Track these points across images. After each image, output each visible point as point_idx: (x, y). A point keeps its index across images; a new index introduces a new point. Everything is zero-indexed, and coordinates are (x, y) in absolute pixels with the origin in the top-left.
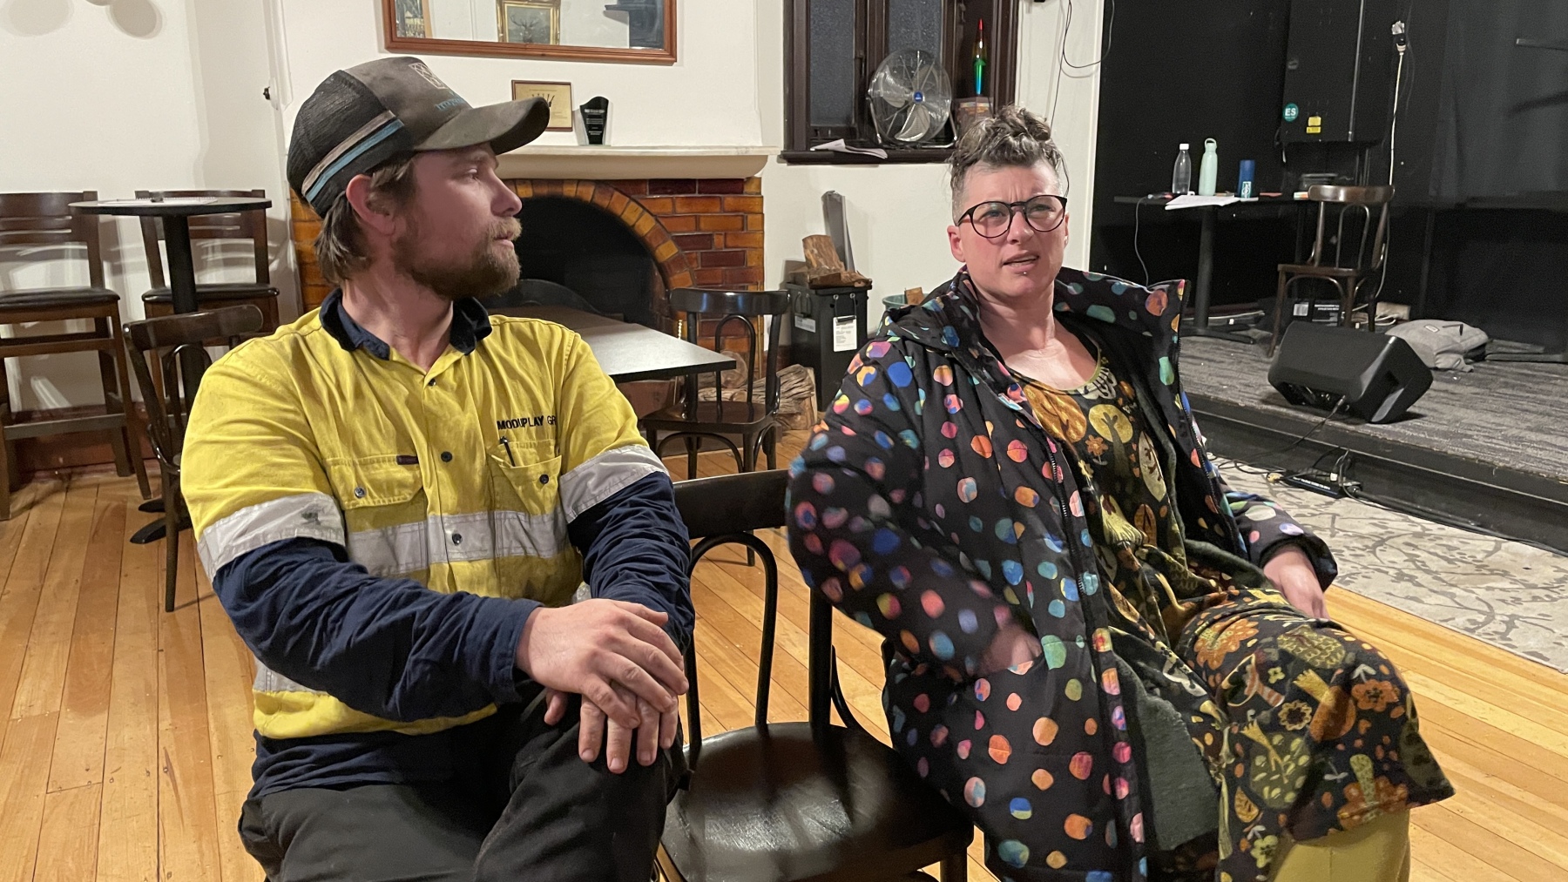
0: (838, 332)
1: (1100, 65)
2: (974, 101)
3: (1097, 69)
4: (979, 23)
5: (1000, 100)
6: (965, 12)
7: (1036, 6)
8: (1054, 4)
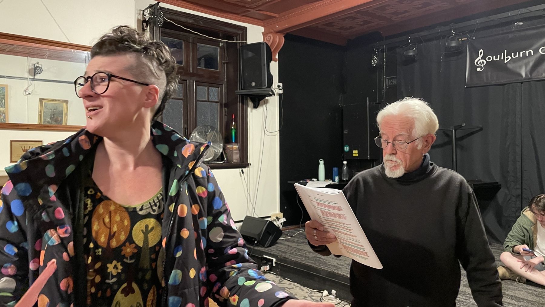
1: (279, 131)
2: (232, 145)
3: (278, 133)
4: (233, 116)
5: (242, 145)
6: (227, 111)
7: (254, 110)
8: (261, 109)
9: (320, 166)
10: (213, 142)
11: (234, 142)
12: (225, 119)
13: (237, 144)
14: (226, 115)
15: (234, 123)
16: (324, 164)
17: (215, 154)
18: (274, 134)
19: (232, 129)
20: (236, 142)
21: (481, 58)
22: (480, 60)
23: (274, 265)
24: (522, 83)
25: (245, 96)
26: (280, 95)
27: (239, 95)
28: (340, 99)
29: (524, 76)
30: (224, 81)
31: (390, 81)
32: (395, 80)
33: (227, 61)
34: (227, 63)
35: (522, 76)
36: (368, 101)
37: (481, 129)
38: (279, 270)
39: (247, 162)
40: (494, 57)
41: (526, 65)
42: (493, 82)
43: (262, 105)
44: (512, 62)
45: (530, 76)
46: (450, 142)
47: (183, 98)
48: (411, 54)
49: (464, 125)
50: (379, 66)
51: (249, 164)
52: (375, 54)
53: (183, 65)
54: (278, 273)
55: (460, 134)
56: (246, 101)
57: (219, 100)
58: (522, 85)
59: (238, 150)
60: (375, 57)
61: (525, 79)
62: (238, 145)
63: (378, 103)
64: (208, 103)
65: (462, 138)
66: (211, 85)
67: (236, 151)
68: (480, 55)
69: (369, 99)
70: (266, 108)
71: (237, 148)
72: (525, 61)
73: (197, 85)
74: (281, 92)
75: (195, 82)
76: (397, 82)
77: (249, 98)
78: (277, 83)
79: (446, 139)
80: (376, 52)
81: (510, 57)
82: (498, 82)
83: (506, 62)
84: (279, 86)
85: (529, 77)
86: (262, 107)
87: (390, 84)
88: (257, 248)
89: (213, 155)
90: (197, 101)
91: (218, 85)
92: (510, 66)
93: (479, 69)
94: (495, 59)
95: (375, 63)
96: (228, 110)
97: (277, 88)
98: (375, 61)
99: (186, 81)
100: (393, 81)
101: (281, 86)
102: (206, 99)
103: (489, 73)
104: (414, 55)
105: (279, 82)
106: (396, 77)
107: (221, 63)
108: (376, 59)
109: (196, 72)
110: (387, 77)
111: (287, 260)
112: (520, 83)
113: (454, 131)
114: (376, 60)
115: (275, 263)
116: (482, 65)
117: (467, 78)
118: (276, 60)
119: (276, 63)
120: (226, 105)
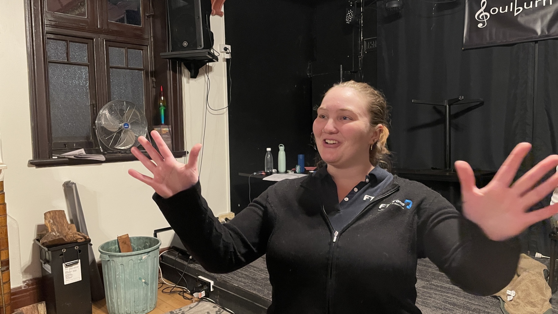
0: (66, 272)
1: (228, 107)
2: (160, 127)
3: (226, 110)
4: (161, 87)
5: (175, 126)
6: (155, 82)
7: (192, 80)
8: (201, 80)
9: (280, 152)
10: (132, 124)
11: (163, 123)
12: (153, 92)
13: (167, 126)
14: (154, 87)
15: (162, 98)
16: (285, 150)
17: (135, 141)
18: (221, 112)
19: (160, 106)
20: (167, 123)
21: (484, 10)
22: (482, 12)
23: (212, 290)
24: (536, 42)
25: (177, 62)
26: (227, 60)
27: (169, 59)
28: (309, 67)
29: (539, 32)
30: (150, 41)
31: (369, 43)
32: (375, 42)
33: (153, 14)
34: (153, 16)
35: (537, 34)
36: (341, 70)
37: (482, 104)
38: (218, 296)
39: (184, 150)
40: (501, 8)
41: (543, 18)
42: (498, 42)
43: (203, 74)
44: (524, 15)
45: (547, 33)
46: (442, 121)
47: (89, 64)
48: (395, 6)
49: (462, 98)
50: (355, 24)
51: (185, 152)
52: (350, 8)
53: (86, 17)
54: (218, 300)
55: (456, 109)
56: (180, 68)
57: (143, 67)
58: (537, 45)
59: (169, 133)
60: (350, 11)
61: (540, 37)
62: (169, 128)
63: (354, 72)
64: (128, 70)
65: (456, 115)
66: (129, 46)
67: (167, 136)
68: (483, 7)
69: (342, 66)
70: (208, 76)
71: (168, 131)
72: (542, 12)
73: (109, 46)
74: (228, 56)
75: (105, 41)
76: (377, 45)
77: (182, 64)
78: (223, 44)
79: (437, 117)
80: (351, 5)
81: (521, 8)
82: (505, 42)
83: (516, 14)
84: (226, 49)
85: (545, 33)
86: (203, 76)
87: (368, 47)
88: (192, 265)
89: (134, 142)
90: (109, 67)
91: (140, 46)
92: (521, 20)
93: (480, 25)
94: (502, 11)
95: (349, 19)
96: (156, 79)
97: (224, 51)
98: (349, 17)
99: (92, 40)
100: (372, 43)
101: (228, 49)
102: (124, 66)
103: (494, 31)
104: (399, 7)
105: (226, 44)
106: (377, 38)
107: (144, 17)
108: (351, 13)
109: (106, 28)
110: (364, 39)
111: (228, 284)
112: (534, 43)
113: (447, 106)
114: (351, 16)
115: (213, 287)
116: (485, 20)
117: (465, 37)
118: (220, 13)
119: (222, 18)
120: (154, 74)
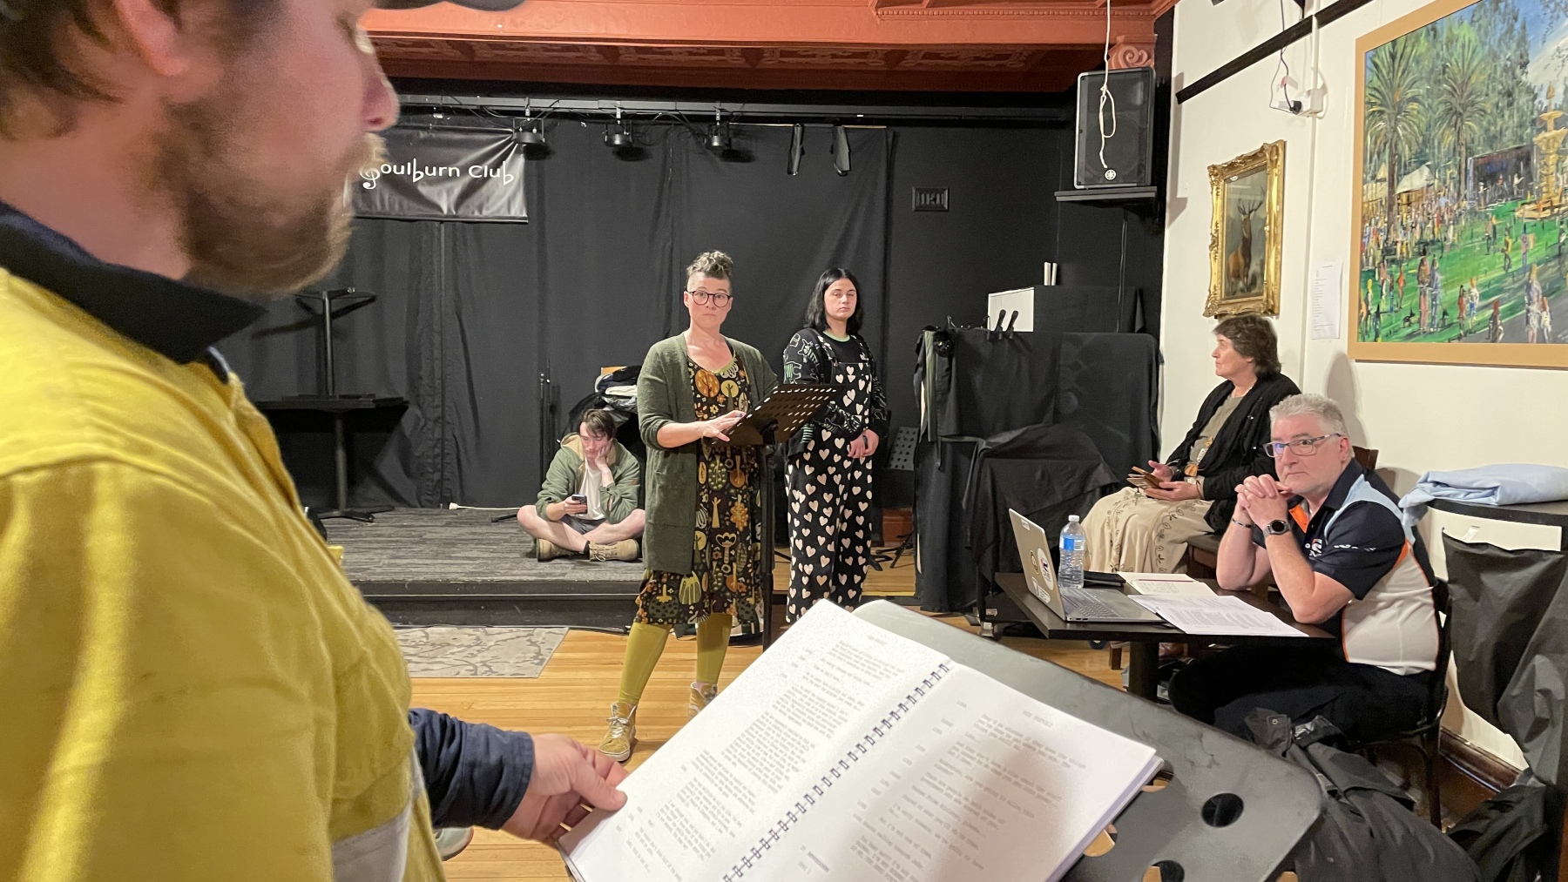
22: (369, 167)
29: (445, 211)
35: (442, 211)
37: (373, 299)
40: (395, 166)
41: (449, 193)
42: (393, 214)
44: (425, 183)
46: (319, 323)
49: (352, 291)
58: (443, 226)
61: (447, 216)
65: (341, 313)
72: (448, 185)
81: (422, 174)
82: (400, 215)
83: (415, 180)
85: (452, 213)
92: (422, 190)
93: (367, 185)
94: (397, 171)
103: (387, 197)
112: (440, 223)
113: (327, 300)
116: (374, 179)
